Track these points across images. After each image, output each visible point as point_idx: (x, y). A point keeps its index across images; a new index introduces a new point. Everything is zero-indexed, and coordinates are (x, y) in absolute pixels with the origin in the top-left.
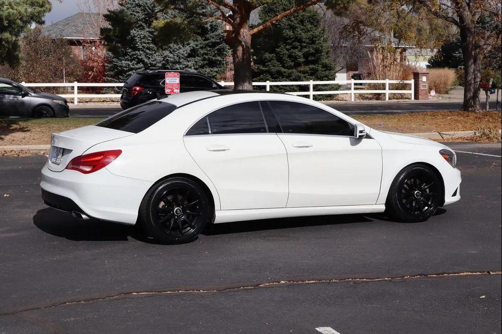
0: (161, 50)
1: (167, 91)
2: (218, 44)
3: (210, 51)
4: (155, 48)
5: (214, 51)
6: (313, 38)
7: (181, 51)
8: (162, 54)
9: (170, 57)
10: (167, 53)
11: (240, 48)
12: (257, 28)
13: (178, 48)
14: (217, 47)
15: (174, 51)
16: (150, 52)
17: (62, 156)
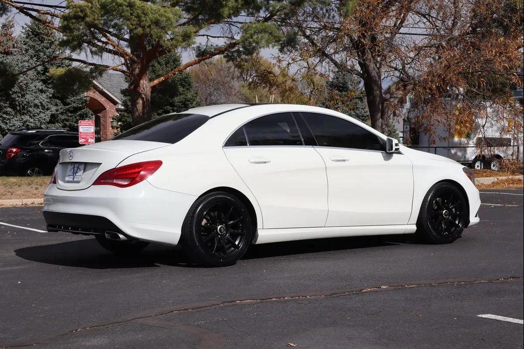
0: (19, 115)
1: (81, 141)
2: (80, 109)
3: (71, 116)
4: (13, 113)
5: (76, 117)
6: (185, 101)
7: (42, 115)
8: (21, 119)
9: (31, 122)
10: (26, 118)
11: (140, 101)
12: (158, 80)
13: (39, 112)
14: (79, 113)
15: (34, 116)
16: (8, 117)
17: (84, 172)
